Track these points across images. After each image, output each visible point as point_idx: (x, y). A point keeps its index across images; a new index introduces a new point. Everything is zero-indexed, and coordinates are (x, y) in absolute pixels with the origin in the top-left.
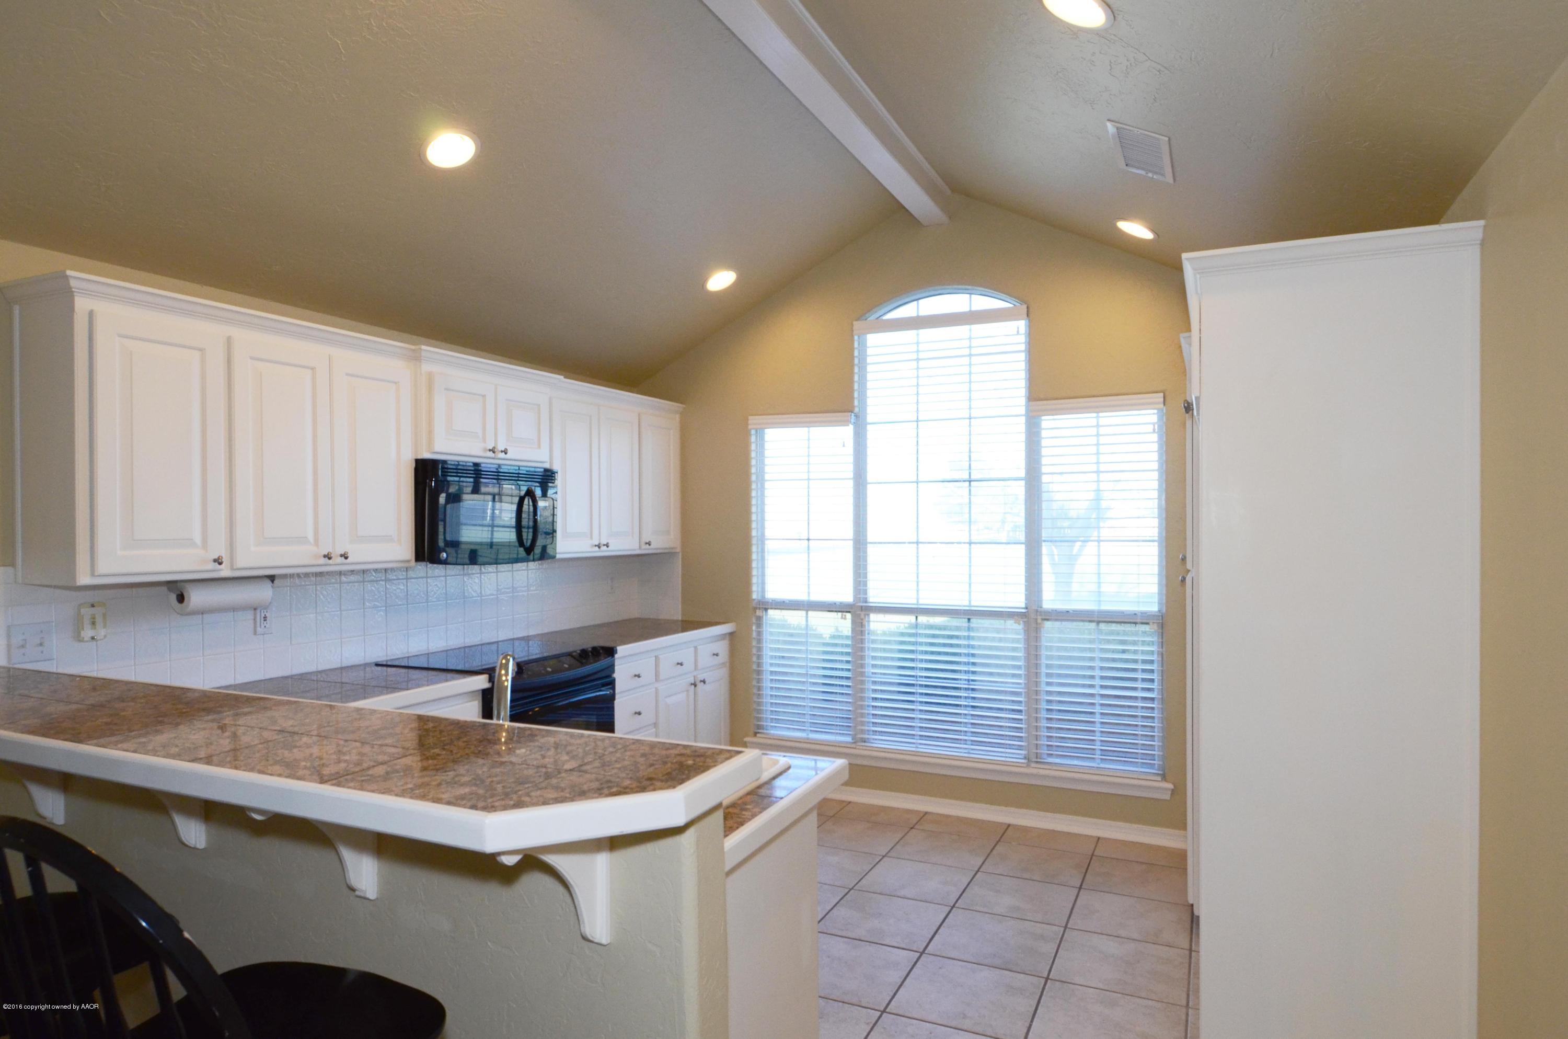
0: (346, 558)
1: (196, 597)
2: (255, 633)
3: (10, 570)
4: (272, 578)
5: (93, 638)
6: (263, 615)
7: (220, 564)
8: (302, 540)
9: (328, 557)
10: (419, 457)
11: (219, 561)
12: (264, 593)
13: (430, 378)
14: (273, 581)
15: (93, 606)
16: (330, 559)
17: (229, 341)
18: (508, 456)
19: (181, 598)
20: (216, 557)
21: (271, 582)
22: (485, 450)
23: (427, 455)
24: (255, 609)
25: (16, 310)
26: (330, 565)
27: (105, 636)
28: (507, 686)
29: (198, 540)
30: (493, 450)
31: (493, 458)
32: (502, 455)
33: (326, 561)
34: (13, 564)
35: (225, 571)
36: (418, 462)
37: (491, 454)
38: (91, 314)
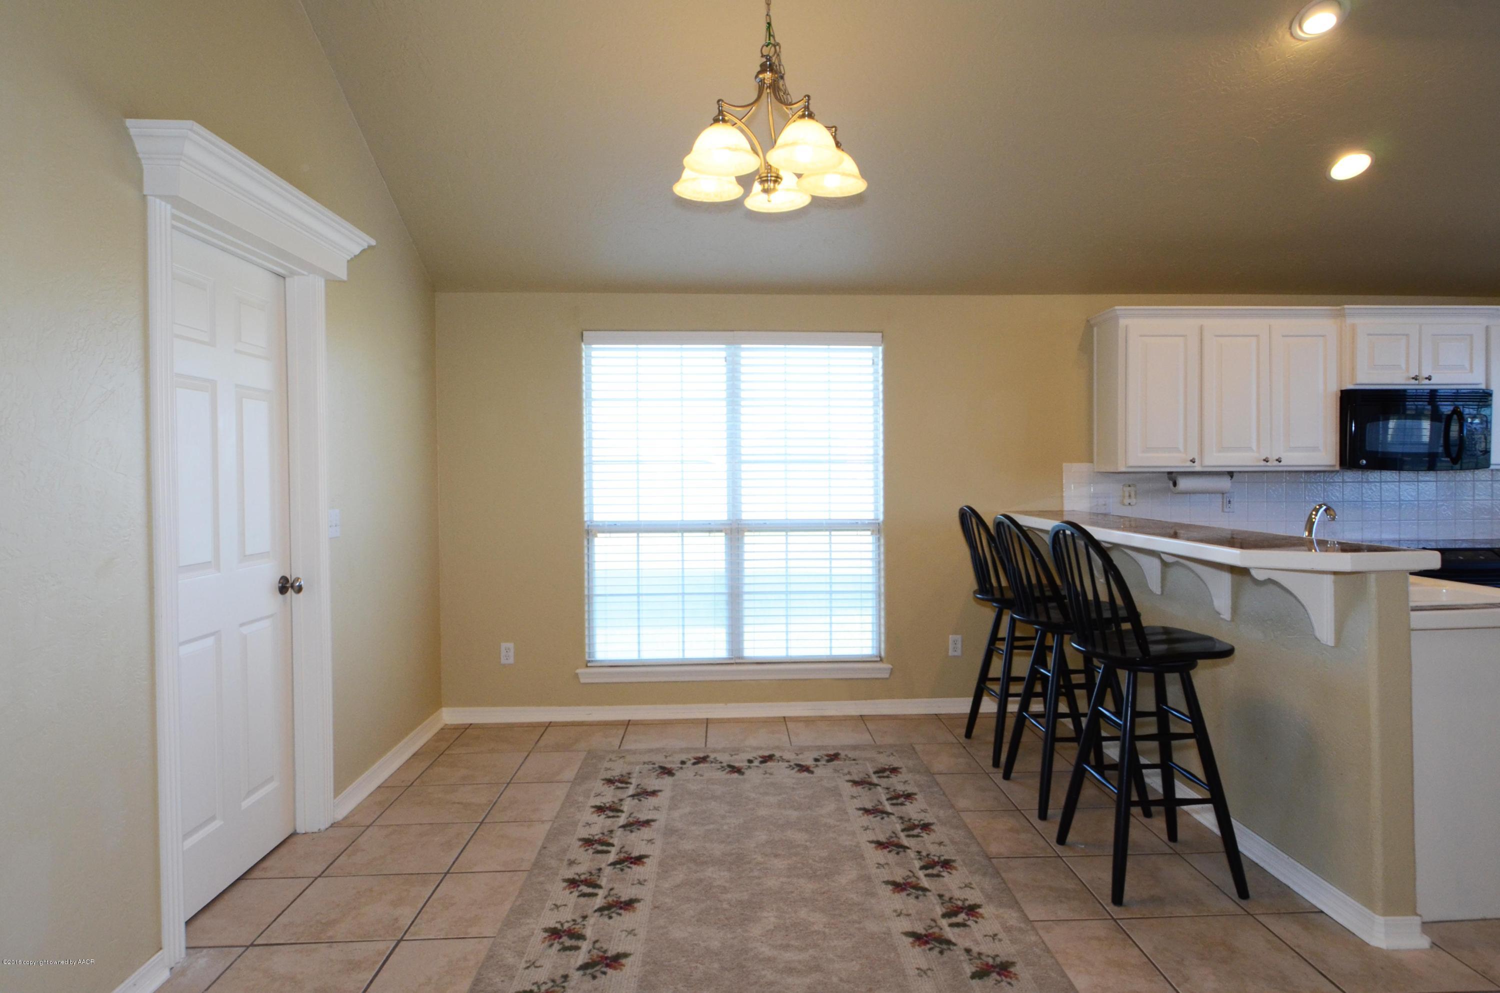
0: (1280, 462)
1: (1184, 484)
2: (1223, 511)
3: (1090, 464)
4: (1231, 474)
5: (1129, 504)
6: (1228, 500)
7: (1194, 462)
8: (1250, 449)
9: (1266, 460)
10: (1343, 388)
11: (1193, 461)
12: (1225, 484)
13: (1353, 327)
14: (1232, 477)
15: (1129, 486)
16: (1267, 461)
17: (1201, 328)
18: (1432, 382)
19: (1175, 484)
20: (1191, 458)
21: (1230, 478)
22: (1408, 378)
23: (1349, 386)
24: (1223, 494)
25: (1095, 329)
26: (1268, 466)
27: (1136, 503)
28: (1314, 522)
29: (1181, 447)
30: (1415, 378)
31: (1418, 385)
32: (1427, 381)
33: (1264, 463)
34: (1092, 462)
35: (1197, 468)
36: (1342, 392)
37: (1413, 382)
38: (1127, 327)
